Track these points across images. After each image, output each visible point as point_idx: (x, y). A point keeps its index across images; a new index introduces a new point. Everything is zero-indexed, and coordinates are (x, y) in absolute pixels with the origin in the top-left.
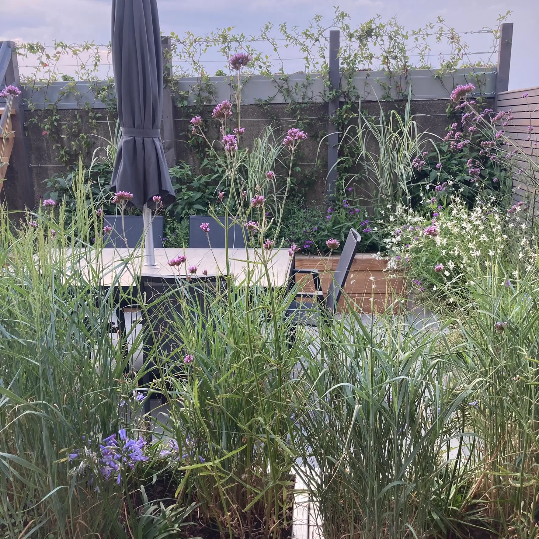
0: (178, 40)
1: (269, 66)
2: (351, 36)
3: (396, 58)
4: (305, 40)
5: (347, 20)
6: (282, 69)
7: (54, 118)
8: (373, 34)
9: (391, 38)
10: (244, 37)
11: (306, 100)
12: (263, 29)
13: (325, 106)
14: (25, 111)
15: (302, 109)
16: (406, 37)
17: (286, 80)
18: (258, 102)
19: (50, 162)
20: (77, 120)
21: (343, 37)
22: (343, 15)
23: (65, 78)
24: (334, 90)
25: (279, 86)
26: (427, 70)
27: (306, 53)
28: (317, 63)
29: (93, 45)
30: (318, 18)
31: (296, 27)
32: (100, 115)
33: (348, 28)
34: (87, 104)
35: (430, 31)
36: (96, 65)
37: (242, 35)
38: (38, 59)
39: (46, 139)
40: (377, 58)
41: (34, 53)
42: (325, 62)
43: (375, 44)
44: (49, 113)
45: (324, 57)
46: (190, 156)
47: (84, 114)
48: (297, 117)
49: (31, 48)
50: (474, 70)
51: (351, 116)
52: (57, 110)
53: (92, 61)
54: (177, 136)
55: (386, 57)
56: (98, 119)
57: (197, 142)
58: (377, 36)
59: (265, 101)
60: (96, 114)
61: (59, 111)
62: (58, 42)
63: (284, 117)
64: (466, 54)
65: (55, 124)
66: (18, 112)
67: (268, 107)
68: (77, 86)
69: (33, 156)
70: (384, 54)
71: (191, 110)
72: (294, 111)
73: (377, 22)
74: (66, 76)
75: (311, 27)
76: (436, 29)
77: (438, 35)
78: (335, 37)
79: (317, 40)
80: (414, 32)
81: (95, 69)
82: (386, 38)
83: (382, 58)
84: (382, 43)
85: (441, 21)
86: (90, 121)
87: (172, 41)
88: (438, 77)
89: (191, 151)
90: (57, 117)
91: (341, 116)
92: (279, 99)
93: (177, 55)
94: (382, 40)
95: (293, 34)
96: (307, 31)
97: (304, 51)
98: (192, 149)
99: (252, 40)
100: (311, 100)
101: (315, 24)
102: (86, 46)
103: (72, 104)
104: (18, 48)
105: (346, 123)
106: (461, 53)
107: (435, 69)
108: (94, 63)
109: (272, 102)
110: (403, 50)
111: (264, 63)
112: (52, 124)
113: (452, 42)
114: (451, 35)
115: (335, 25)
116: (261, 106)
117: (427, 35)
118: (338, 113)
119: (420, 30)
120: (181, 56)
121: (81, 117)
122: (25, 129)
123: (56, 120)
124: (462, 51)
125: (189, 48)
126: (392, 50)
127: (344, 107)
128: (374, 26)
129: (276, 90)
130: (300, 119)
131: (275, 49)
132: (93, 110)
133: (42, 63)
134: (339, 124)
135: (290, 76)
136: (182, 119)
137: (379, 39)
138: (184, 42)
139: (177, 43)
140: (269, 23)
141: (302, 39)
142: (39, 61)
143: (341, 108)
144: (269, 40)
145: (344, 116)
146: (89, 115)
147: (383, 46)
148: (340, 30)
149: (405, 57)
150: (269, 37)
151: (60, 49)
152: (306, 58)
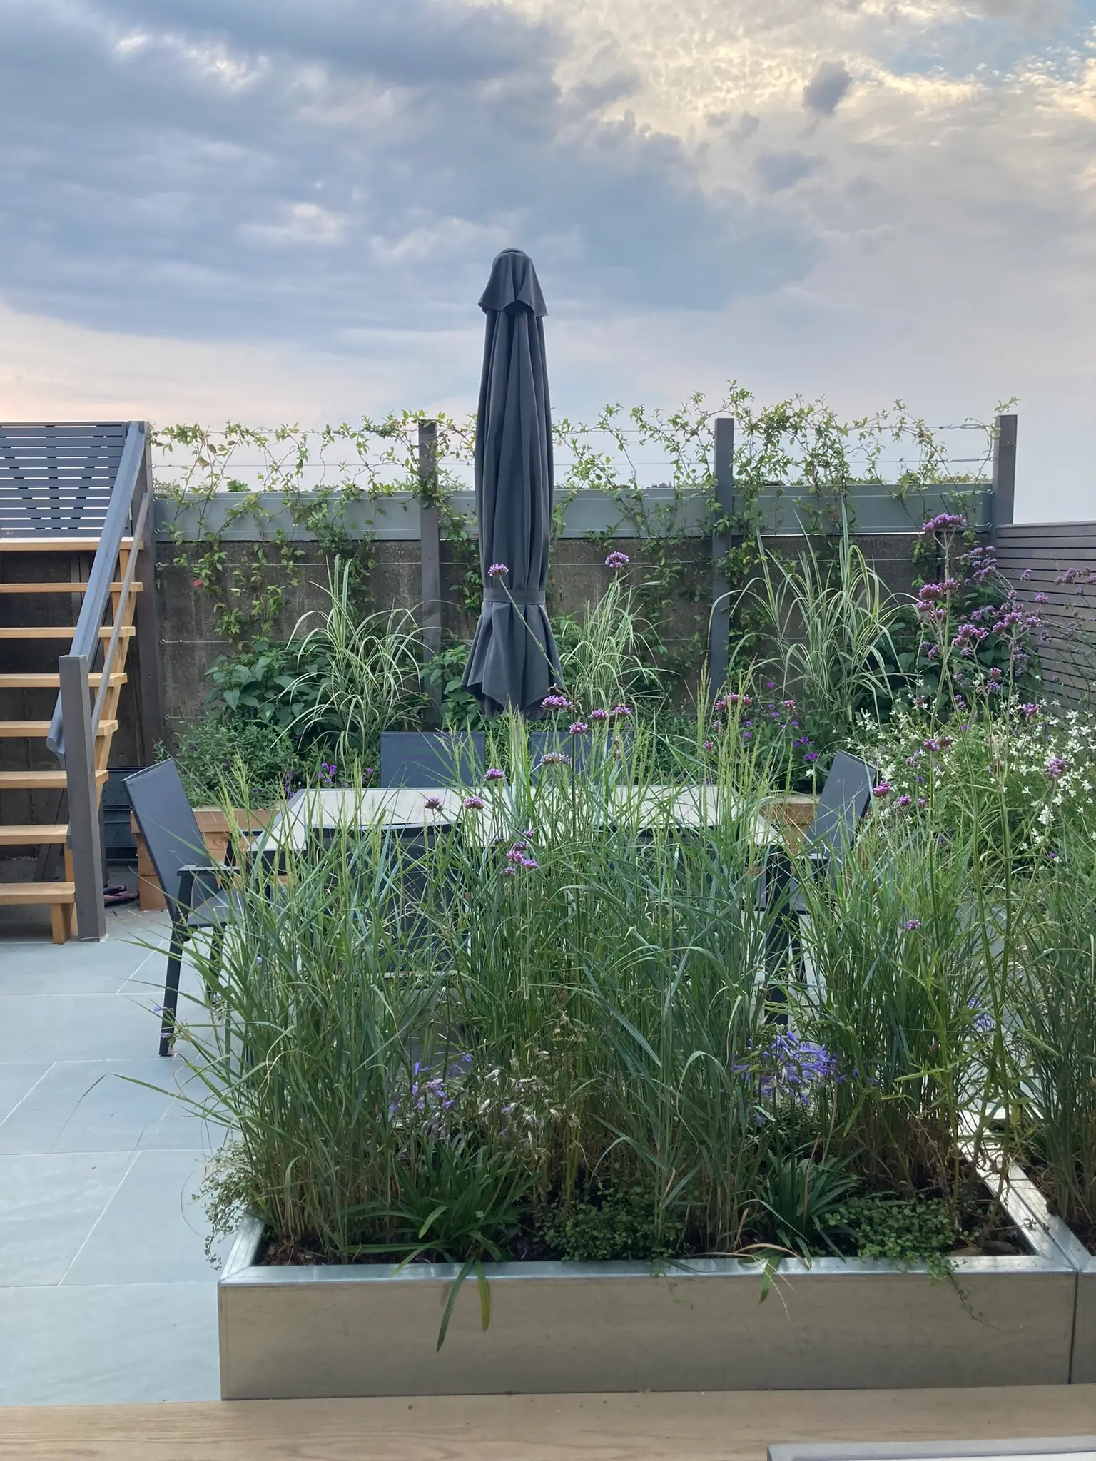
0: (452, 428)
1: (613, 475)
2: (752, 428)
3: (826, 465)
4: (674, 433)
5: (747, 403)
6: (632, 481)
7: (216, 557)
8: (788, 424)
9: (819, 431)
10: (568, 427)
11: (673, 533)
12: (604, 413)
13: (705, 544)
14: (158, 542)
15: (670, 551)
16: (844, 431)
17: (638, 498)
18: (588, 535)
19: (201, 634)
20: (258, 561)
21: (739, 427)
22: (743, 395)
23: (234, 487)
24: (726, 517)
25: (626, 508)
26: (875, 485)
27: (675, 453)
28: (694, 471)
29: (296, 431)
30: (697, 399)
31: (658, 411)
32: (302, 552)
33: (748, 413)
34: (279, 533)
35: (883, 424)
36: (301, 465)
37: (566, 422)
38: (194, 453)
39: (196, 593)
40: (796, 464)
41: (186, 442)
42: (708, 470)
43: (792, 441)
44: (205, 547)
45: (705, 461)
46: (465, 626)
47: (273, 550)
48: (660, 560)
49: (182, 434)
50: (957, 488)
51: (756, 561)
52: (221, 542)
53: (294, 458)
54: (444, 593)
55: (811, 463)
56: (297, 559)
58: (796, 428)
59: (602, 533)
60: (294, 550)
61: (223, 543)
62: (232, 425)
64: (943, 461)
65: (219, 567)
66: (149, 545)
67: (609, 544)
68: (257, 503)
69: (167, 625)
70: (809, 459)
72: (655, 550)
73: (796, 407)
74: (236, 482)
75: (685, 411)
76: (894, 419)
77: (895, 430)
78: (724, 429)
79: (694, 433)
80: (857, 424)
81: (298, 472)
82: (811, 433)
83: (803, 465)
84: (803, 440)
85: (901, 408)
86: (284, 562)
87: (439, 429)
88: (900, 498)
89: (467, 618)
90: (223, 555)
91: (736, 560)
92: (627, 530)
93: (452, 453)
94: (804, 436)
95: (653, 422)
96: (678, 417)
97: (672, 451)
98: (469, 613)
99: (583, 430)
100: (680, 533)
101: (691, 407)
102: (283, 431)
103: (249, 532)
104: (156, 434)
105: (746, 571)
106: (934, 459)
107: (889, 483)
108: (298, 461)
109: (613, 535)
110: (839, 453)
111: (602, 470)
112: (213, 566)
113: (921, 442)
114: (918, 430)
115: (727, 410)
116: (594, 541)
117: (880, 429)
118: (731, 556)
119: (865, 421)
120: (458, 455)
121: (265, 555)
122: (158, 575)
123: (220, 560)
124: (936, 456)
125: (472, 442)
126: (821, 452)
127: (744, 545)
128: (789, 413)
129: (621, 516)
130: (665, 565)
131: (621, 447)
132: (289, 544)
133: (201, 460)
134: (733, 574)
135: (647, 491)
136: (455, 562)
137: (800, 433)
138: (462, 430)
139: (450, 432)
140: (618, 405)
141: (669, 430)
142: (195, 457)
143: (739, 546)
144: (611, 431)
145: (745, 561)
146: (282, 552)
147: (805, 445)
148: (734, 417)
149: (843, 464)
150: (612, 427)
151: (235, 437)
152: (676, 462)
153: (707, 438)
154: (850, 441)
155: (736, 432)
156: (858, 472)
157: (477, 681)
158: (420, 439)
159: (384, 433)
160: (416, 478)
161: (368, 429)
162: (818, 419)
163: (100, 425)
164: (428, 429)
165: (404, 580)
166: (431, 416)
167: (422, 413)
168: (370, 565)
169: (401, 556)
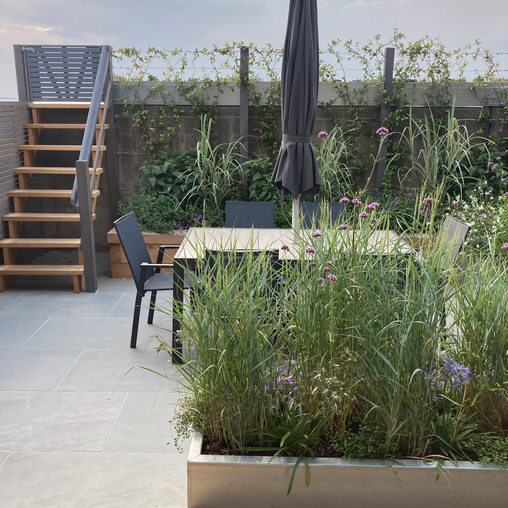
0: (257, 50)
1: (334, 75)
2: (404, 53)
3: (439, 72)
4: (365, 54)
5: (402, 41)
6: (343, 78)
7: (143, 113)
8: (421, 51)
9: (436, 55)
11: (362, 104)
12: (331, 44)
13: (377, 109)
14: (115, 105)
15: (360, 113)
16: (448, 55)
17: (346, 86)
18: (320, 105)
19: (135, 151)
20: (162, 115)
21: (397, 52)
22: (400, 36)
23: (151, 78)
24: (389, 97)
25: (340, 92)
26: (462, 82)
27: (365, 65)
28: (374, 74)
29: (181, 51)
30: (378, 38)
31: (357, 43)
32: (183, 111)
33: (402, 45)
34: (172, 101)
35: (469, 51)
36: (183, 68)
38: (133, 61)
39: (133, 130)
40: (424, 71)
41: (129, 56)
42: (381, 73)
43: (423, 60)
44: (137, 108)
45: (380, 69)
47: (169, 109)
48: (355, 117)
49: (127, 52)
50: (503, 84)
51: (403, 119)
53: (180, 65)
54: (250, 132)
55: (432, 71)
56: (180, 114)
57: (268, 137)
58: (425, 53)
59: (327, 103)
60: (179, 110)
61: (146, 106)
62: (151, 48)
63: (342, 117)
64: (497, 71)
65: (144, 117)
66: (112, 106)
67: (331, 109)
68: (162, 87)
69: (120, 144)
70: (430, 69)
71: (265, 110)
72: (353, 113)
73: (426, 42)
74: (151, 75)
75: (371, 44)
76: (474, 49)
77: (474, 55)
78: (390, 53)
79: (375, 55)
80: (455, 51)
81: (182, 71)
82: (432, 55)
83: (427, 72)
84: (428, 59)
85: (478, 43)
86: (175, 116)
87: (250, 51)
88: (474, 89)
90: (146, 112)
91: (392, 119)
92: (339, 102)
93: (256, 63)
94: (429, 57)
95: (354, 49)
96: (367, 46)
97: (363, 63)
100: (366, 104)
101: (374, 42)
102: (176, 51)
103: (158, 101)
104: (114, 52)
105: (397, 124)
106: (492, 69)
107: (468, 82)
108: (182, 66)
109: (332, 105)
110: (446, 66)
111: (329, 72)
112: (141, 117)
113: (487, 61)
114: (486, 55)
115: (391, 43)
116: (323, 107)
117: (467, 54)
118: (390, 116)
119: (459, 50)
120: (259, 64)
121: (166, 112)
122: (115, 121)
123: (145, 114)
124: (494, 68)
125: (266, 57)
126: (436, 65)
127: (397, 111)
128: (422, 45)
129: (337, 95)
130: (358, 120)
131: (339, 61)
132: (177, 106)
133: (136, 65)
134: (391, 125)
135: (350, 83)
136: (256, 117)
137: (427, 56)
138: (261, 52)
139: (255, 53)
140: (338, 40)
141: (363, 53)
142: (133, 63)
143: (394, 112)
144: (334, 53)
145: (397, 119)
146: (174, 110)
147: (429, 62)
148: (395, 47)
149: (447, 72)
150: (335, 51)
151: (152, 54)
152: (365, 69)
153: (381, 57)
154: (451, 61)
155: (395, 55)
156: (454, 76)
157: (279, 180)
158: (241, 56)
159: (224, 53)
160: (238, 75)
161: (216, 50)
162: (435, 48)
163: (88, 47)
164: (245, 51)
165: (231, 126)
166: (246, 45)
167: (242, 43)
168: (215, 118)
169: (230, 114)
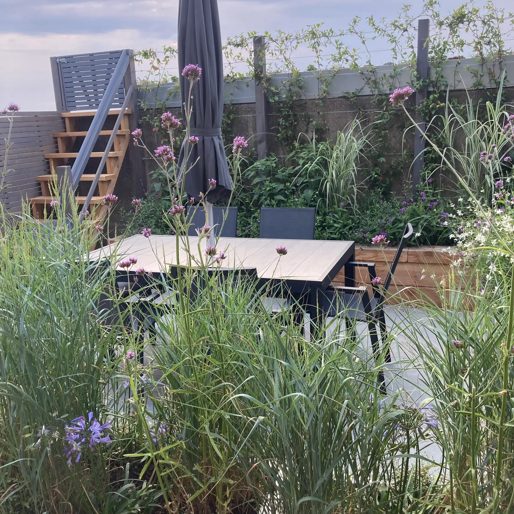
0: (271, 39)
1: (356, 59)
2: (441, 24)
3: (489, 43)
4: (393, 31)
5: (436, 8)
6: (369, 62)
8: (465, 20)
9: (484, 23)
10: (332, 33)
12: (351, 23)
13: (413, 97)
15: (388, 102)
16: (501, 20)
17: (373, 72)
18: (346, 95)
21: (432, 24)
22: (432, 3)
23: (174, 79)
24: (422, 80)
25: (366, 78)
27: (394, 44)
28: (405, 53)
30: (407, 8)
31: (384, 19)
33: (437, 15)
37: (331, 30)
38: (151, 63)
40: (469, 44)
41: (147, 58)
42: (413, 52)
43: (467, 30)
44: (158, 111)
45: (412, 47)
46: (281, 148)
48: (383, 108)
49: (145, 54)
51: (438, 106)
52: (166, 108)
54: (268, 129)
55: (479, 43)
57: (287, 135)
58: (469, 21)
59: (353, 93)
62: (167, 47)
63: (371, 108)
66: (134, 111)
67: (355, 100)
70: (477, 40)
71: (281, 105)
72: (380, 102)
73: (470, 8)
74: (175, 77)
75: (400, 18)
78: (424, 26)
79: (405, 30)
80: (511, 15)
82: (479, 23)
83: (474, 45)
87: (266, 40)
89: (282, 144)
91: (427, 106)
92: (367, 91)
93: (270, 53)
94: (474, 25)
95: (382, 26)
96: (396, 21)
97: (392, 42)
98: (283, 142)
99: (341, 35)
101: (403, 15)
104: (135, 55)
105: (433, 113)
109: (360, 94)
110: (497, 35)
111: (352, 57)
115: (425, 14)
116: (348, 98)
118: (425, 104)
120: (273, 54)
122: (140, 126)
125: (281, 47)
126: (485, 35)
127: (431, 97)
128: (466, 12)
129: (363, 82)
130: (386, 110)
131: (363, 42)
133: (153, 67)
134: (426, 114)
135: (378, 67)
136: (274, 113)
137: (472, 24)
138: (276, 40)
139: (270, 42)
140: (357, 17)
141: (390, 30)
142: (151, 65)
143: (428, 98)
144: (357, 33)
145: (431, 106)
147: (475, 32)
148: (429, 18)
149: (499, 42)
150: (357, 31)
151: (168, 54)
152: (394, 50)
155: (430, 27)
156: (511, 47)
158: (254, 47)
159: (237, 45)
160: (252, 69)
161: (229, 44)
162: (483, 13)
163: (111, 53)
164: (259, 42)
165: (250, 124)
166: (259, 34)
167: (255, 33)
168: (231, 117)
169: (249, 112)
